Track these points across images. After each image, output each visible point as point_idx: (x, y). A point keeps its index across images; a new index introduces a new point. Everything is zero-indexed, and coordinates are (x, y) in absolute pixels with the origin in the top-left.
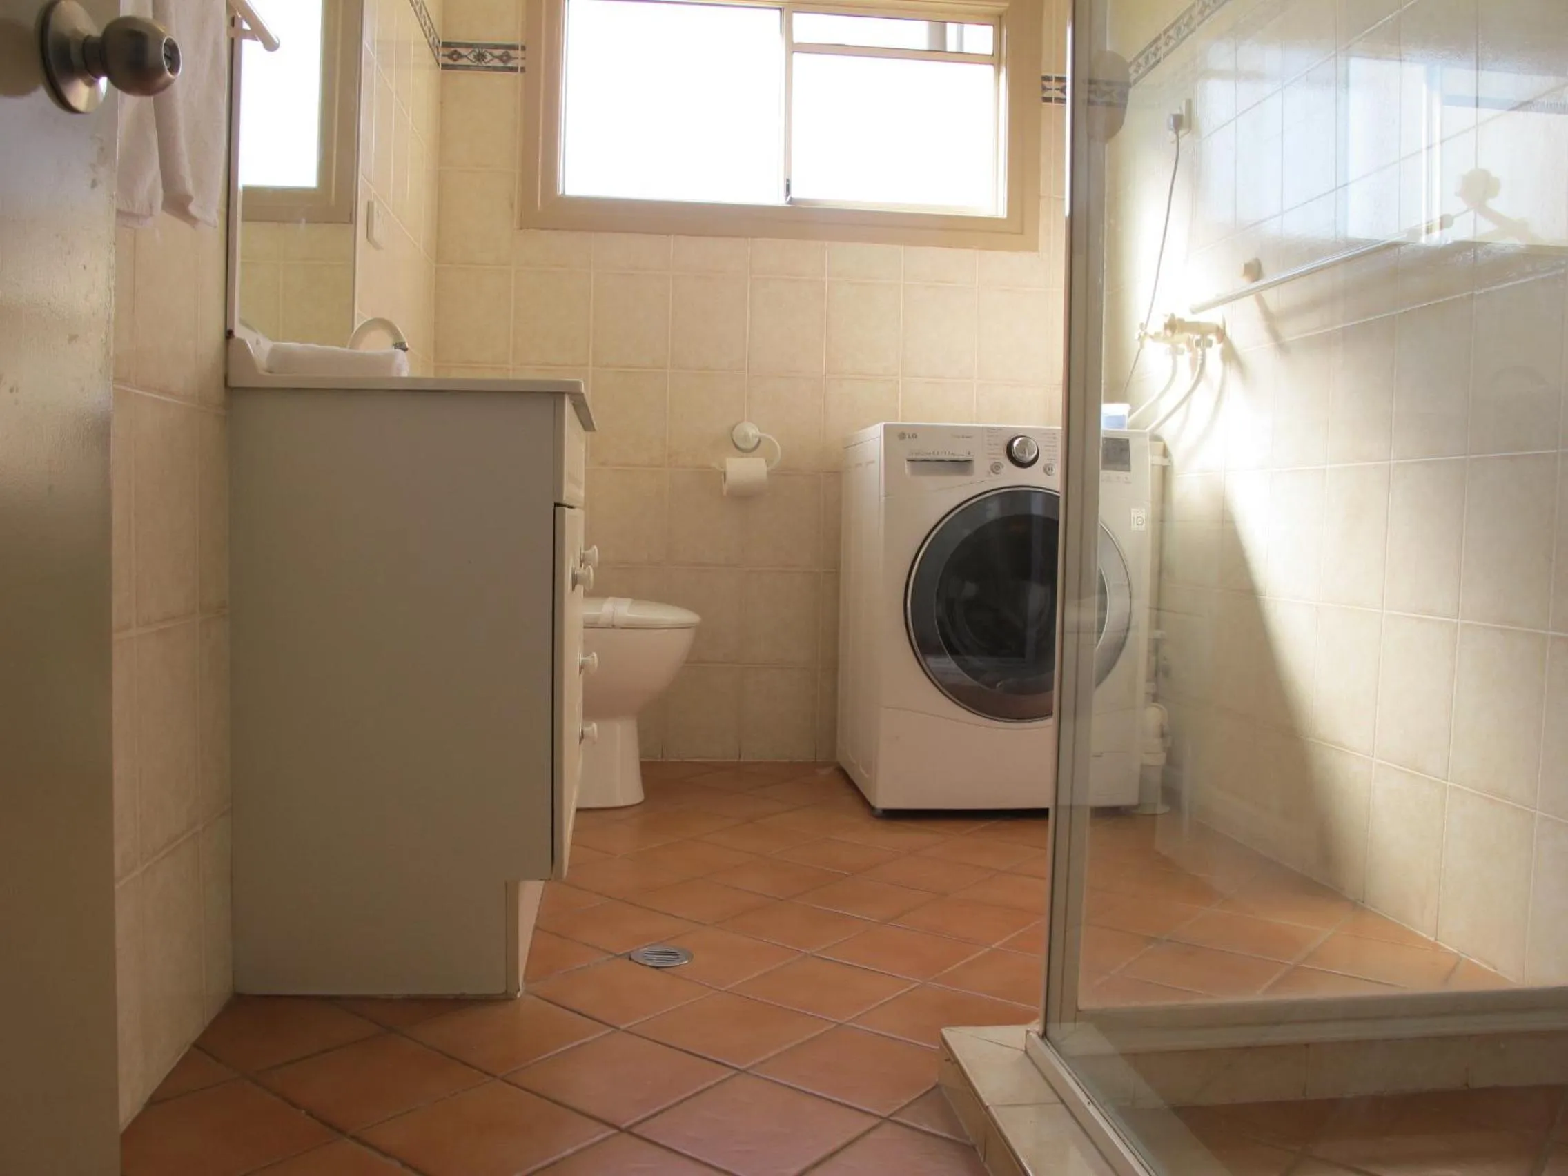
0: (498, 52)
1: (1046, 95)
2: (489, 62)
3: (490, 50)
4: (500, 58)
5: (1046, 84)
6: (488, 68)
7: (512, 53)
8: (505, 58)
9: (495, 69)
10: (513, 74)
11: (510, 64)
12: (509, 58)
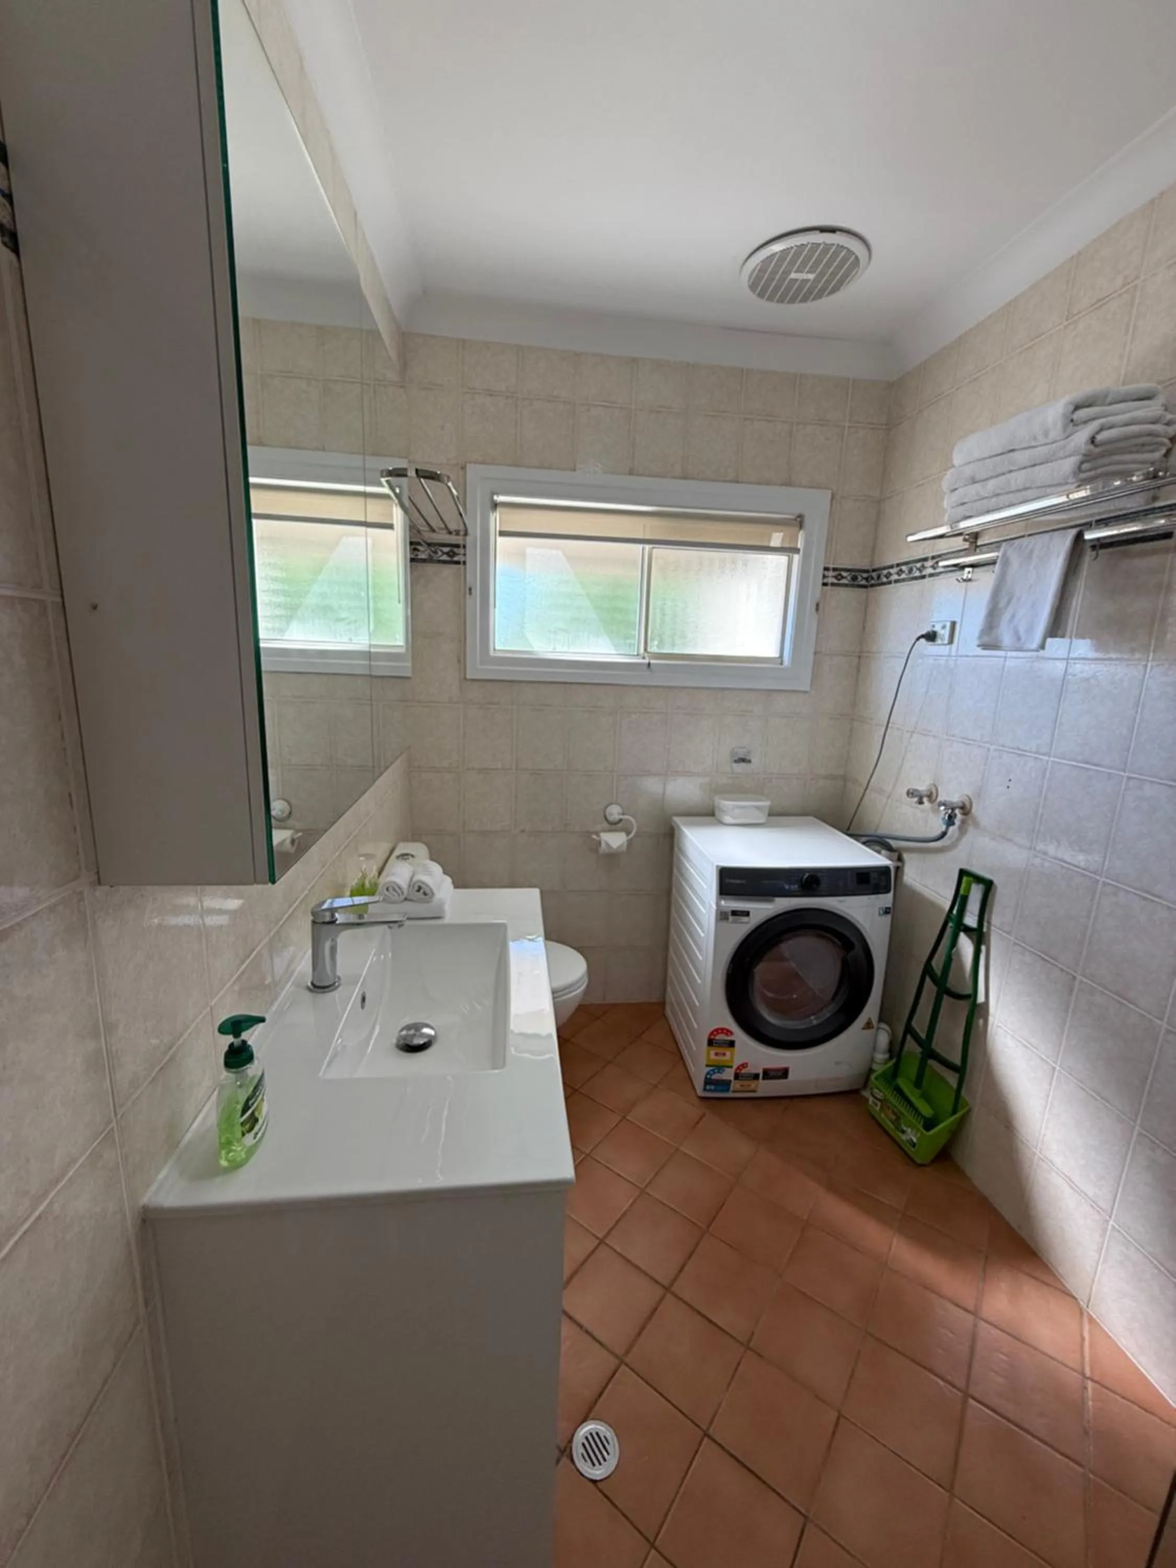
0: (446, 550)
1: (825, 581)
2: (440, 557)
3: (441, 548)
4: (447, 554)
5: (826, 573)
6: (439, 562)
7: (456, 550)
8: (451, 554)
9: (444, 562)
10: (457, 566)
11: (456, 559)
12: (455, 554)
